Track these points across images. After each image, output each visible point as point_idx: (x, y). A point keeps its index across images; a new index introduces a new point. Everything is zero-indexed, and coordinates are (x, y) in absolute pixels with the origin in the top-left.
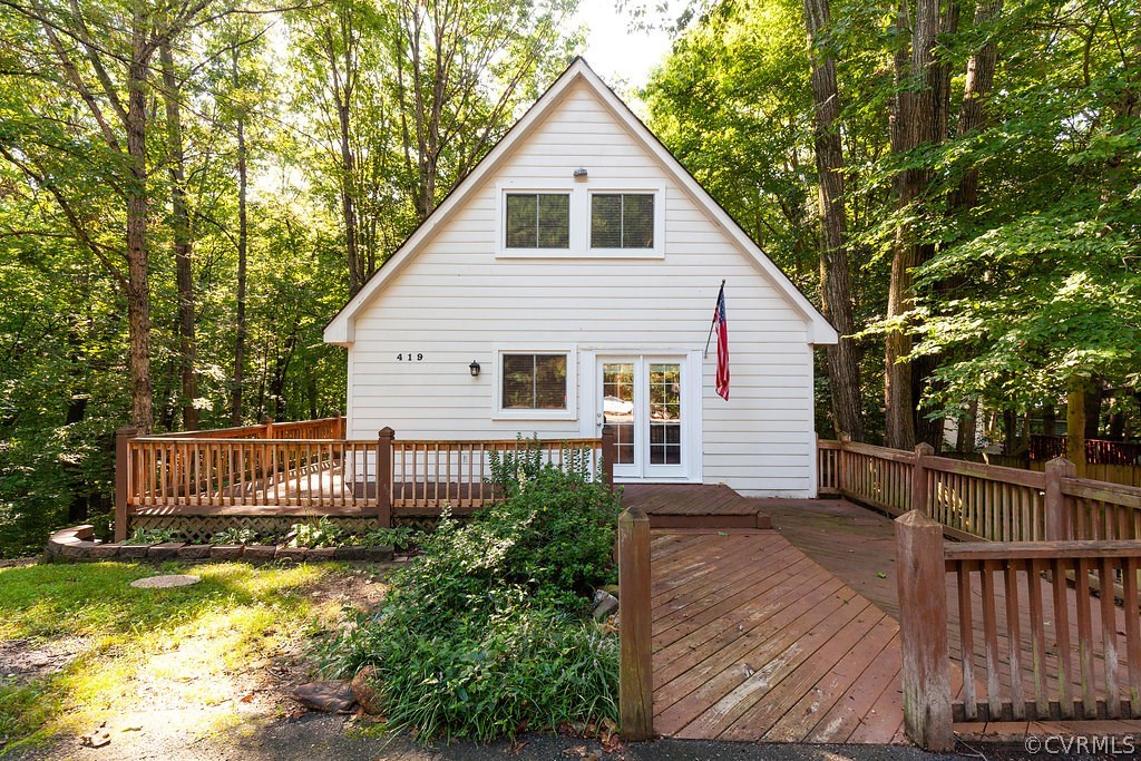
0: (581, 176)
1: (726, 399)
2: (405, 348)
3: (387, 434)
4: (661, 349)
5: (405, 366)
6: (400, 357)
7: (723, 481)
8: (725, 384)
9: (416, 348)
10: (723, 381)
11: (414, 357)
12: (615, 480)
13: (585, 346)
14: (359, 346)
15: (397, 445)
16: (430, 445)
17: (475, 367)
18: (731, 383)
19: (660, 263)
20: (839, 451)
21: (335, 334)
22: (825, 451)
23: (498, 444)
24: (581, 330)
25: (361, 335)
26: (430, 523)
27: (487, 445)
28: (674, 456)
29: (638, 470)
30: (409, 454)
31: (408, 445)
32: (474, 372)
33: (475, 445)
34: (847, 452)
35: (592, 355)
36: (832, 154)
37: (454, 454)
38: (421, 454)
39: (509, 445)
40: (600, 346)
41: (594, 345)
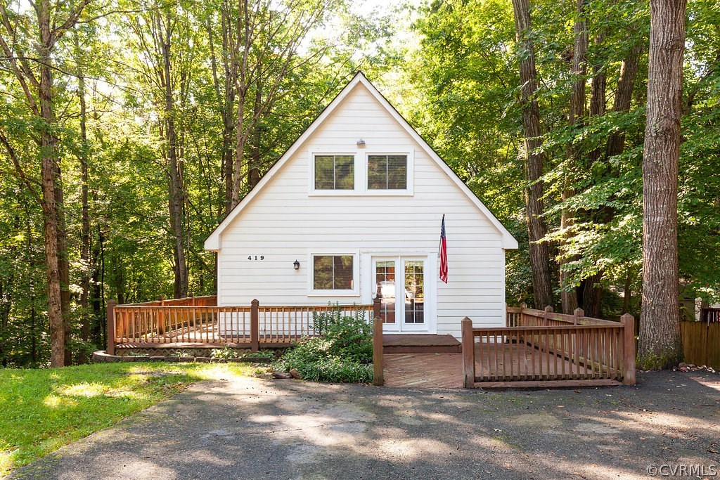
0: (361, 144)
1: (446, 282)
2: (253, 253)
3: (255, 303)
4: (412, 252)
5: (253, 263)
6: (250, 258)
7: (450, 333)
8: (445, 274)
9: (259, 253)
10: (444, 272)
11: (259, 258)
12: (384, 333)
13: (365, 250)
14: (224, 251)
15: (262, 309)
16: (280, 309)
17: (297, 263)
18: (448, 273)
19: (411, 198)
20: (520, 314)
21: (211, 244)
22: (512, 314)
23: (317, 308)
24: (362, 241)
25: (225, 244)
26: (280, 351)
27: (311, 308)
28: (420, 319)
29: (398, 327)
30: (268, 314)
31: (267, 309)
32: (296, 267)
33: (304, 308)
34: (524, 314)
35: (369, 256)
36: (531, 117)
37: (293, 314)
38: (274, 314)
39: (323, 308)
40: (374, 250)
41: (370, 250)
